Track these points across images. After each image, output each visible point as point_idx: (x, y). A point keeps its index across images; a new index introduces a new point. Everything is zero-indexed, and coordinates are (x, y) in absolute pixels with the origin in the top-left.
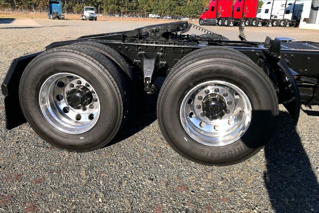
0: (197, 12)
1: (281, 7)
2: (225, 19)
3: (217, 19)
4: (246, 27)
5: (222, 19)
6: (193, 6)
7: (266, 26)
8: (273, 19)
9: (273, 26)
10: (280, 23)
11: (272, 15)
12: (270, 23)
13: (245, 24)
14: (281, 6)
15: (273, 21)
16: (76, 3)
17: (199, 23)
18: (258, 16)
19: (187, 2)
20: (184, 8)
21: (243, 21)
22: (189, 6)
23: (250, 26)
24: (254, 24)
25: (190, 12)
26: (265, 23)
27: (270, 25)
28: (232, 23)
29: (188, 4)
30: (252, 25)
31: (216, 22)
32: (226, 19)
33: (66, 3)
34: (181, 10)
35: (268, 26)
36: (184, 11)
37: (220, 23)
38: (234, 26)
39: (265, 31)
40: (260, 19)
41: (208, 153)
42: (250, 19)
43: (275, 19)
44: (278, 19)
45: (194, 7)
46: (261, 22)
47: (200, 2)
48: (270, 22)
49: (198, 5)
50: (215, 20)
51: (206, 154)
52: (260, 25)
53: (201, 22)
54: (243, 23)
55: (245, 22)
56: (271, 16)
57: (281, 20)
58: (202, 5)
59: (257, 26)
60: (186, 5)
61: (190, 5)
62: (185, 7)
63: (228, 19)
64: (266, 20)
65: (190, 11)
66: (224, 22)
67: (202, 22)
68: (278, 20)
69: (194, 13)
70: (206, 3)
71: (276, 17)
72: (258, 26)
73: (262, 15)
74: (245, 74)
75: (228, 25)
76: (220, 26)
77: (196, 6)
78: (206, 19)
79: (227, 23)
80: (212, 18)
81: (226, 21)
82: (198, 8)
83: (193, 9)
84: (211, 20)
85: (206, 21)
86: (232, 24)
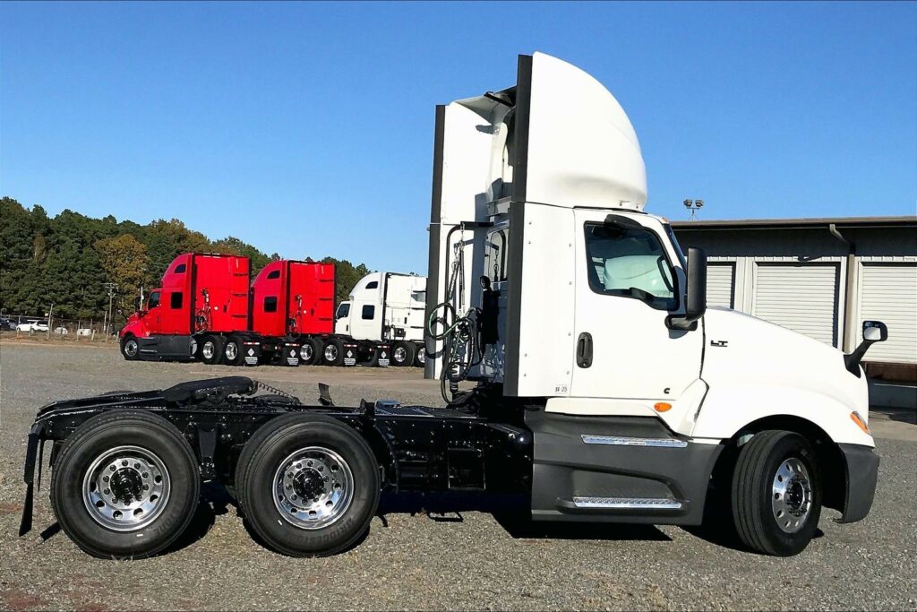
0: (77, 298)
1: (413, 300)
2: (226, 338)
3: (195, 337)
4: (302, 367)
5: (216, 337)
6: (60, 272)
7: (370, 363)
8: (392, 338)
9: (393, 362)
10: (416, 355)
11: (386, 324)
12: (384, 355)
13: (298, 356)
14: (412, 296)
15: (393, 345)
17: (123, 352)
18: (341, 327)
19: (31, 254)
20: (17, 279)
21: (291, 348)
22: (40, 271)
23: (317, 364)
24: (329, 356)
25: (47, 297)
26: (366, 353)
27: (384, 361)
28: (251, 352)
29: (35, 261)
30: (324, 362)
31: (192, 348)
32: (230, 337)
35: (377, 365)
36: (16, 292)
37: (207, 353)
38: (260, 363)
39: (368, 382)
40: (349, 339)
41: (307, 539)
42: (313, 340)
43: (398, 338)
44: (407, 338)
45: (65, 275)
46: (351, 349)
47: (88, 254)
48: (382, 350)
49: (83, 266)
50: (189, 341)
51: (304, 540)
52: (350, 360)
53: (131, 348)
54: (293, 353)
55: (298, 350)
56: (385, 329)
57: (417, 344)
58: (98, 266)
59: (339, 362)
60: (24, 267)
61: (46, 266)
62: (19, 272)
63: (240, 339)
64: (367, 343)
65: (45, 293)
67: (135, 347)
68: (409, 345)
69: (65, 302)
70: (119, 261)
71: (400, 332)
72: (343, 365)
73: (353, 326)
74: (341, 437)
75: (240, 362)
76: (206, 363)
77: (74, 270)
78: (150, 335)
79: (232, 354)
80: (176, 335)
81: (231, 345)
82: (83, 278)
83: (57, 284)
84: (172, 341)
85: (149, 345)
86: (253, 356)
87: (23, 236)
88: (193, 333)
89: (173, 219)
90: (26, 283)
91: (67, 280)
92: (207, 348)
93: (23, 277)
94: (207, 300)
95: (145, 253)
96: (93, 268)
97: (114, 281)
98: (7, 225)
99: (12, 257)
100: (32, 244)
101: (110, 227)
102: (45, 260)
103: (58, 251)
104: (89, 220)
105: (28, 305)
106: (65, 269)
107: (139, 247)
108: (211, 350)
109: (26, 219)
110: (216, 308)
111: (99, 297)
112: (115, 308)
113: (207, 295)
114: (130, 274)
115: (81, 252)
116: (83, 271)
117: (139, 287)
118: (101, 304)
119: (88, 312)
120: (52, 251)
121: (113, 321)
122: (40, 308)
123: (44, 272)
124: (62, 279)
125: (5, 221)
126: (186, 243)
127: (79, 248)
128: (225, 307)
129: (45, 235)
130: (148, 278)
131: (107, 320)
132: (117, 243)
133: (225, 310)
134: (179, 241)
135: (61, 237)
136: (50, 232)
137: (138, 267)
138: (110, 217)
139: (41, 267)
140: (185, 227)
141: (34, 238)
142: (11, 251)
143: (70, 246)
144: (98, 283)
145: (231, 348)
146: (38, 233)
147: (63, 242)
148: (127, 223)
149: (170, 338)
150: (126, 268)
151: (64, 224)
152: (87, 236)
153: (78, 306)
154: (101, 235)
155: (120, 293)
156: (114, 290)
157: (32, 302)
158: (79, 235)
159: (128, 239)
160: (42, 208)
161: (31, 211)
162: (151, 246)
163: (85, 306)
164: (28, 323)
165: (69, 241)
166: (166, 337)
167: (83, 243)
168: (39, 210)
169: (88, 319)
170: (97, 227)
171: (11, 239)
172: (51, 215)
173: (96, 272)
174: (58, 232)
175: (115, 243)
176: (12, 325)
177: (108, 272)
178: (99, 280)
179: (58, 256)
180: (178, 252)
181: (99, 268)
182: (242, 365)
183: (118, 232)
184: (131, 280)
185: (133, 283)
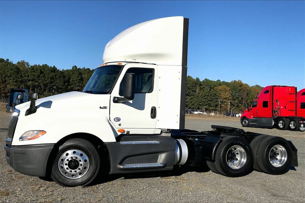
3: (273, 119)
5: (285, 119)
6: (204, 97)
16: (45, 90)
17: (242, 124)
19: (196, 91)
20: (192, 99)
22: (198, 96)
28: (302, 125)
31: (272, 123)
33: (31, 90)
34: (187, 100)
36: (192, 102)
37: (280, 125)
45: (206, 97)
47: (212, 91)
49: (211, 95)
53: (245, 122)
58: (215, 95)
60: (194, 95)
62: (192, 97)
63: (296, 120)
65: (200, 103)
66: (290, 123)
67: (247, 122)
69: (206, 105)
70: (222, 93)
75: (297, 129)
76: (280, 129)
77: (208, 96)
78: (253, 117)
79: (293, 126)
80: (265, 118)
81: (292, 122)
82: (211, 98)
83: (203, 100)
84: (264, 120)
85: (253, 121)
86: (303, 127)
87: (193, 86)
88: (273, 117)
89: (239, 80)
90: (195, 100)
91: (206, 99)
92: (280, 123)
93: (193, 98)
94: (279, 104)
95: (230, 90)
96: (214, 95)
97: (220, 99)
98: (189, 83)
99: (190, 92)
100: (196, 89)
101: (219, 83)
102: (200, 93)
103: (203, 91)
104: (212, 81)
105: (195, 106)
106: (206, 96)
107: (228, 89)
108: (282, 124)
109: (194, 81)
110: (282, 107)
111: (216, 104)
112: (221, 107)
113: (278, 102)
114: (225, 97)
115: (210, 91)
116: (211, 96)
117: (228, 100)
118: (216, 106)
119: (213, 108)
120: (202, 90)
121: (220, 111)
122: (199, 107)
123: (199, 97)
124: (205, 98)
125: (188, 82)
126: (243, 87)
127: (210, 89)
128: (286, 107)
129: (200, 86)
130: (231, 98)
131: (219, 110)
132: (221, 87)
133: (286, 108)
134: (240, 86)
135: (204, 87)
136: (201, 85)
137: (227, 95)
138: (219, 80)
139: (199, 95)
140: (242, 82)
141: (196, 87)
142: (190, 91)
143: (207, 89)
144: (216, 99)
145: (292, 124)
146: (197, 85)
147: (205, 88)
148: (224, 82)
149: (263, 119)
150: (224, 95)
151: (205, 83)
152: (212, 86)
153: (210, 106)
154: (216, 85)
155: (222, 102)
156: (220, 102)
157: (196, 105)
158: (209, 86)
159: (224, 86)
160: (198, 78)
161: (195, 79)
162: (232, 88)
163: (212, 106)
164: (197, 111)
165: (207, 88)
166: (261, 119)
167: (211, 88)
168: (198, 79)
169: (213, 110)
170: (215, 83)
171: (190, 87)
172: (201, 80)
173: (215, 96)
174: (203, 85)
175: (220, 88)
176: (192, 112)
177: (219, 96)
178: (216, 98)
179: (204, 92)
180: (240, 90)
181: (216, 95)
182: (298, 131)
183: (221, 85)
184: (225, 99)
185: (226, 99)
